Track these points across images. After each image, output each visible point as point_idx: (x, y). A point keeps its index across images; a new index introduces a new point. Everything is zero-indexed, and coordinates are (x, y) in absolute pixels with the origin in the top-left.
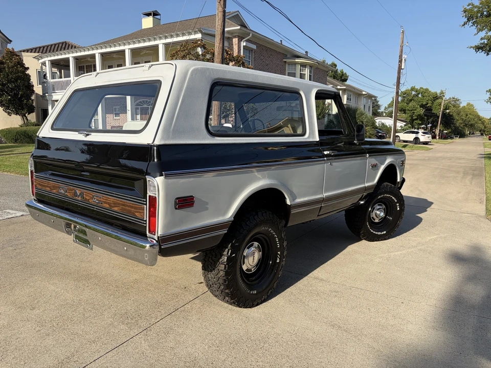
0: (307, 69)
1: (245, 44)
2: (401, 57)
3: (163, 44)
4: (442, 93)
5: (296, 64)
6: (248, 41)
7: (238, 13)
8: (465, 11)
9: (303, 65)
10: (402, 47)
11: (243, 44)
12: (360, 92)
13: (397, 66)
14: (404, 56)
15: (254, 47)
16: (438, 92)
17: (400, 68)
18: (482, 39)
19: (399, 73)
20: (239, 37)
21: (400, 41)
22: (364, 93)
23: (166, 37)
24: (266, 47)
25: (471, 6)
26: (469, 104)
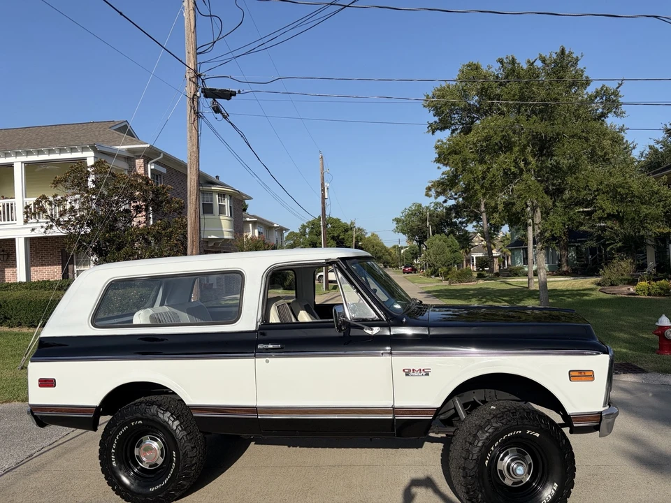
0: (226, 199)
1: (153, 167)
2: (323, 185)
3: (22, 162)
4: (352, 223)
5: (212, 192)
6: (156, 163)
7: (126, 123)
8: (436, 148)
9: (222, 195)
10: (322, 174)
11: (151, 167)
12: (271, 225)
13: (321, 196)
14: (326, 184)
15: (164, 170)
16: (349, 223)
17: (323, 198)
18: (443, 174)
19: (323, 203)
20: (144, 157)
21: (320, 167)
22: (275, 225)
23: (28, 153)
24: (176, 171)
25: (440, 143)
26: (373, 235)
